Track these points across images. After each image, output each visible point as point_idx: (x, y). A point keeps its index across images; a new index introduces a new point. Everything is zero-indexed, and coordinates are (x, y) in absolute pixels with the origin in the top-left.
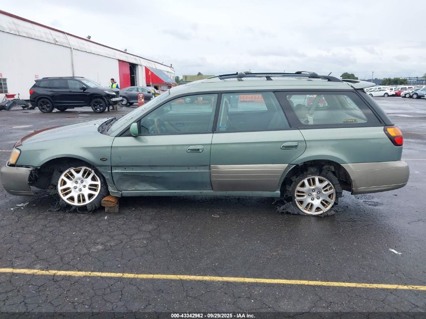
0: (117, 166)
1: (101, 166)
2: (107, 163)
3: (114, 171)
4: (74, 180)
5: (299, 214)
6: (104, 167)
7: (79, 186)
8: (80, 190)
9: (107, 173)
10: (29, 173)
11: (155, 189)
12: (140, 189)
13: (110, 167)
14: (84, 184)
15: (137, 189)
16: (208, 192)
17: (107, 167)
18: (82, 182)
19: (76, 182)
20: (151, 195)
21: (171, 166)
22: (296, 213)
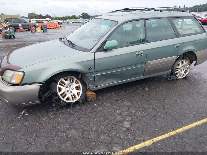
0: (98, 72)
1: (88, 73)
2: (92, 70)
3: (95, 75)
4: (66, 86)
5: (177, 79)
6: (90, 73)
7: (69, 89)
8: (71, 92)
9: (91, 77)
10: (39, 87)
11: (116, 81)
12: (108, 83)
13: (93, 73)
14: (72, 87)
15: (106, 83)
16: (141, 77)
17: (92, 73)
18: (70, 86)
19: (67, 87)
20: (113, 85)
21: (127, 66)
22: (176, 79)
